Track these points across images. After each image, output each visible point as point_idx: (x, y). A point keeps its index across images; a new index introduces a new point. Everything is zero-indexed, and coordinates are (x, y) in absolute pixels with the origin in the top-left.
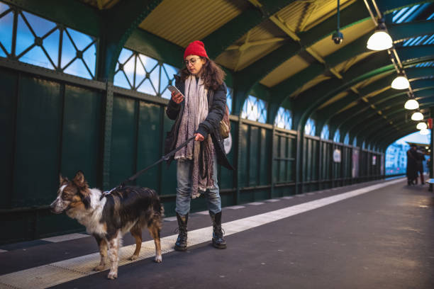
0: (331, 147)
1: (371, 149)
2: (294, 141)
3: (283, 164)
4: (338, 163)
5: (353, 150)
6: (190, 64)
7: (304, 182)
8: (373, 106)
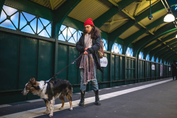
0: (151, 64)
1: (168, 64)
2: (134, 61)
3: (130, 71)
4: (154, 70)
5: (160, 65)
6: (87, 29)
7: (139, 79)
8: (168, 46)
